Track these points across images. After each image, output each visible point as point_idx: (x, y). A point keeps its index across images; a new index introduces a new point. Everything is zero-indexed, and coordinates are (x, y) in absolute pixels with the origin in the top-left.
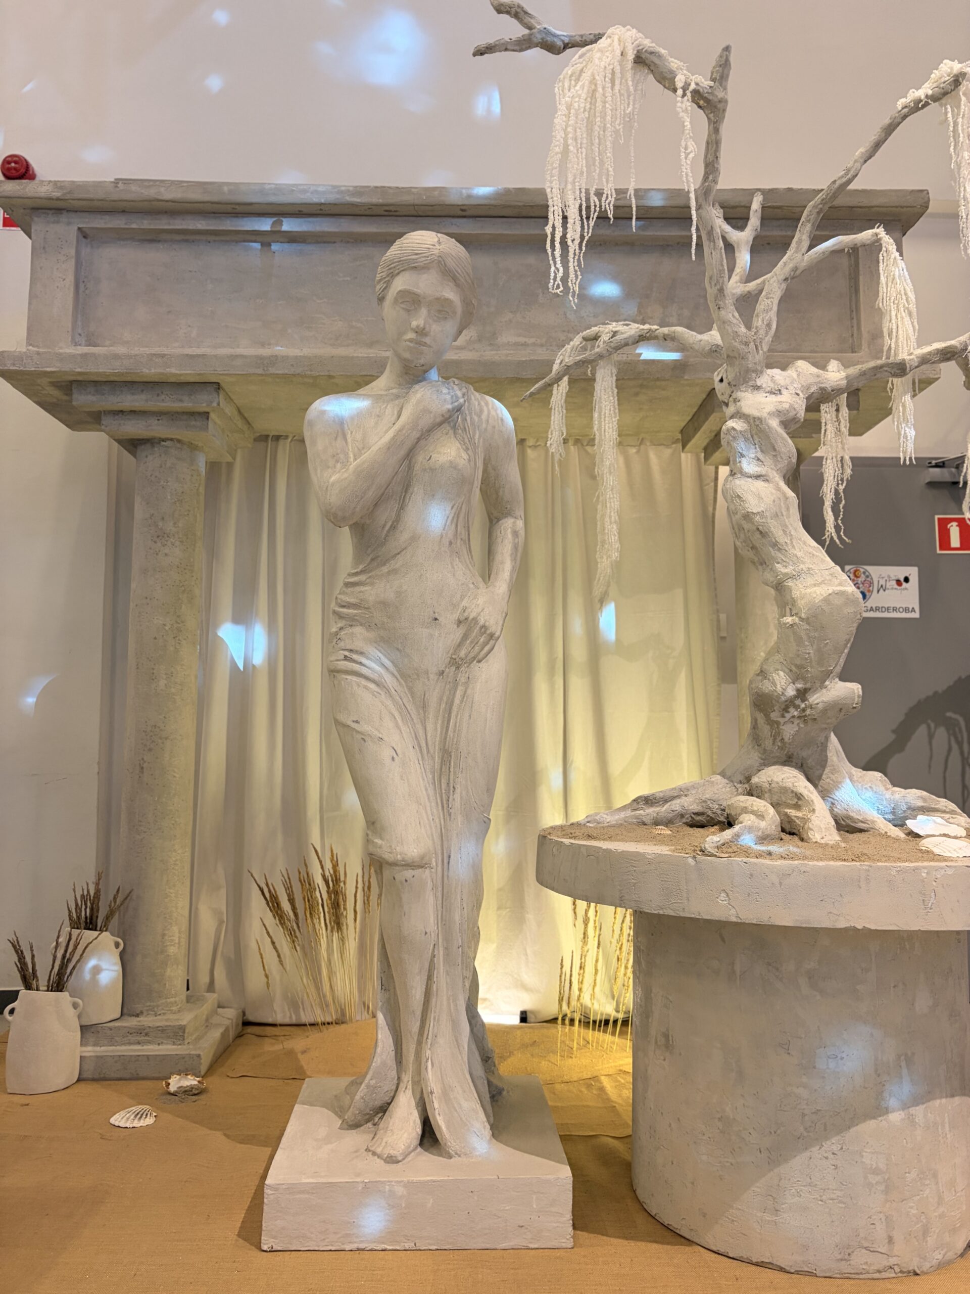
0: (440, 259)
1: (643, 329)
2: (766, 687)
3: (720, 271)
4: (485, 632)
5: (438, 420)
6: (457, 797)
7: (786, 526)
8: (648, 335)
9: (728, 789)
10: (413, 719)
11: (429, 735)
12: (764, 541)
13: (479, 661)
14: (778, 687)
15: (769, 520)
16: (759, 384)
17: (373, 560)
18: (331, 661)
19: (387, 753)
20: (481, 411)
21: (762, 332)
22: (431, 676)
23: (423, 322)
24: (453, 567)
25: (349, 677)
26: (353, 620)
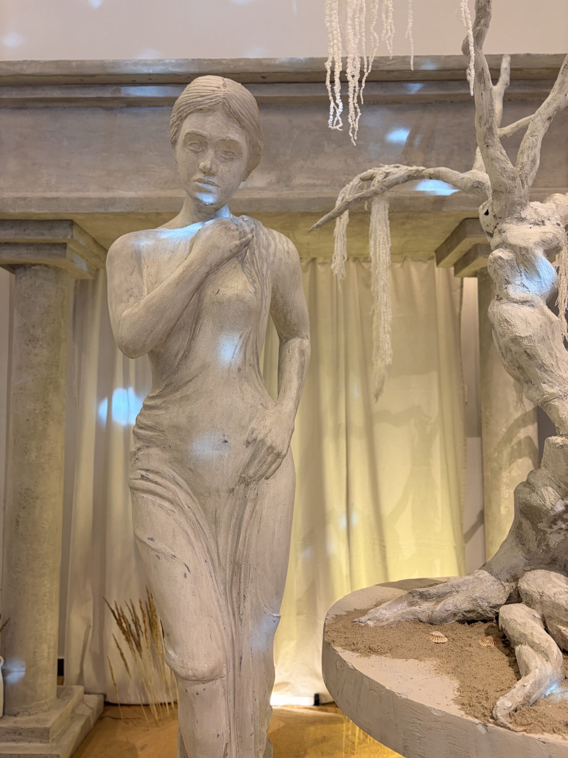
0: (225, 101)
1: (411, 170)
2: (535, 500)
3: (490, 111)
4: (272, 452)
5: (226, 255)
6: (248, 604)
7: (552, 349)
8: (415, 175)
9: (496, 587)
10: (205, 534)
11: (220, 549)
12: (531, 362)
13: (267, 478)
14: (548, 502)
15: (537, 344)
16: (523, 216)
17: (167, 386)
18: (131, 479)
19: (179, 570)
20: (269, 245)
21: (527, 168)
22: (222, 494)
23: (209, 162)
24: (242, 392)
25: (145, 496)
26: (150, 442)
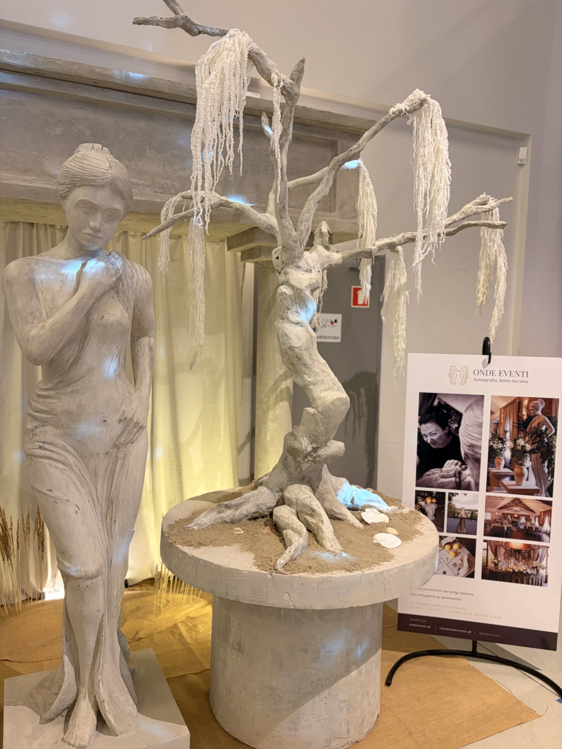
0: (113, 182)
2: (296, 445)
4: (137, 426)
5: (107, 289)
6: (117, 526)
7: (311, 354)
9: (271, 496)
10: (88, 483)
11: (99, 492)
12: (299, 362)
13: (132, 443)
14: (303, 446)
15: (303, 352)
16: (300, 265)
17: (59, 382)
18: (29, 449)
19: (73, 509)
20: (133, 276)
21: (304, 234)
22: (101, 456)
23: (99, 224)
24: (116, 385)
25: (43, 460)
26: (45, 422)
